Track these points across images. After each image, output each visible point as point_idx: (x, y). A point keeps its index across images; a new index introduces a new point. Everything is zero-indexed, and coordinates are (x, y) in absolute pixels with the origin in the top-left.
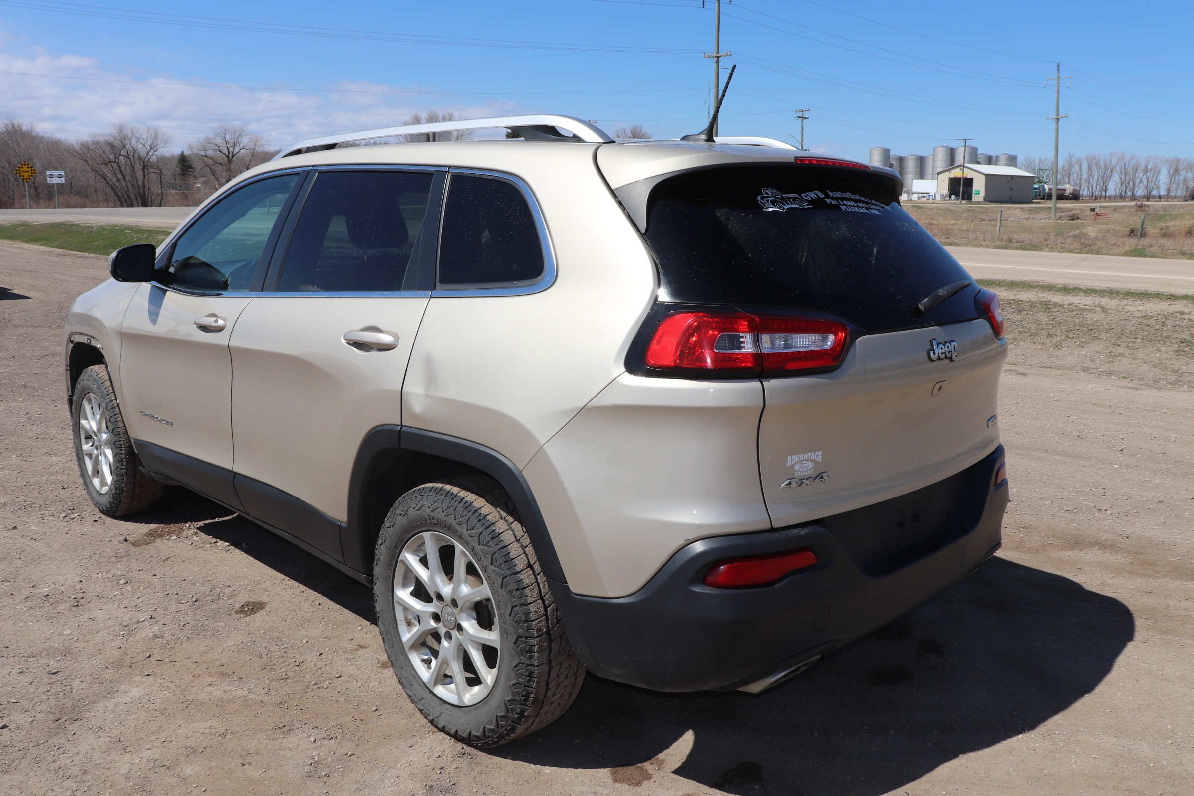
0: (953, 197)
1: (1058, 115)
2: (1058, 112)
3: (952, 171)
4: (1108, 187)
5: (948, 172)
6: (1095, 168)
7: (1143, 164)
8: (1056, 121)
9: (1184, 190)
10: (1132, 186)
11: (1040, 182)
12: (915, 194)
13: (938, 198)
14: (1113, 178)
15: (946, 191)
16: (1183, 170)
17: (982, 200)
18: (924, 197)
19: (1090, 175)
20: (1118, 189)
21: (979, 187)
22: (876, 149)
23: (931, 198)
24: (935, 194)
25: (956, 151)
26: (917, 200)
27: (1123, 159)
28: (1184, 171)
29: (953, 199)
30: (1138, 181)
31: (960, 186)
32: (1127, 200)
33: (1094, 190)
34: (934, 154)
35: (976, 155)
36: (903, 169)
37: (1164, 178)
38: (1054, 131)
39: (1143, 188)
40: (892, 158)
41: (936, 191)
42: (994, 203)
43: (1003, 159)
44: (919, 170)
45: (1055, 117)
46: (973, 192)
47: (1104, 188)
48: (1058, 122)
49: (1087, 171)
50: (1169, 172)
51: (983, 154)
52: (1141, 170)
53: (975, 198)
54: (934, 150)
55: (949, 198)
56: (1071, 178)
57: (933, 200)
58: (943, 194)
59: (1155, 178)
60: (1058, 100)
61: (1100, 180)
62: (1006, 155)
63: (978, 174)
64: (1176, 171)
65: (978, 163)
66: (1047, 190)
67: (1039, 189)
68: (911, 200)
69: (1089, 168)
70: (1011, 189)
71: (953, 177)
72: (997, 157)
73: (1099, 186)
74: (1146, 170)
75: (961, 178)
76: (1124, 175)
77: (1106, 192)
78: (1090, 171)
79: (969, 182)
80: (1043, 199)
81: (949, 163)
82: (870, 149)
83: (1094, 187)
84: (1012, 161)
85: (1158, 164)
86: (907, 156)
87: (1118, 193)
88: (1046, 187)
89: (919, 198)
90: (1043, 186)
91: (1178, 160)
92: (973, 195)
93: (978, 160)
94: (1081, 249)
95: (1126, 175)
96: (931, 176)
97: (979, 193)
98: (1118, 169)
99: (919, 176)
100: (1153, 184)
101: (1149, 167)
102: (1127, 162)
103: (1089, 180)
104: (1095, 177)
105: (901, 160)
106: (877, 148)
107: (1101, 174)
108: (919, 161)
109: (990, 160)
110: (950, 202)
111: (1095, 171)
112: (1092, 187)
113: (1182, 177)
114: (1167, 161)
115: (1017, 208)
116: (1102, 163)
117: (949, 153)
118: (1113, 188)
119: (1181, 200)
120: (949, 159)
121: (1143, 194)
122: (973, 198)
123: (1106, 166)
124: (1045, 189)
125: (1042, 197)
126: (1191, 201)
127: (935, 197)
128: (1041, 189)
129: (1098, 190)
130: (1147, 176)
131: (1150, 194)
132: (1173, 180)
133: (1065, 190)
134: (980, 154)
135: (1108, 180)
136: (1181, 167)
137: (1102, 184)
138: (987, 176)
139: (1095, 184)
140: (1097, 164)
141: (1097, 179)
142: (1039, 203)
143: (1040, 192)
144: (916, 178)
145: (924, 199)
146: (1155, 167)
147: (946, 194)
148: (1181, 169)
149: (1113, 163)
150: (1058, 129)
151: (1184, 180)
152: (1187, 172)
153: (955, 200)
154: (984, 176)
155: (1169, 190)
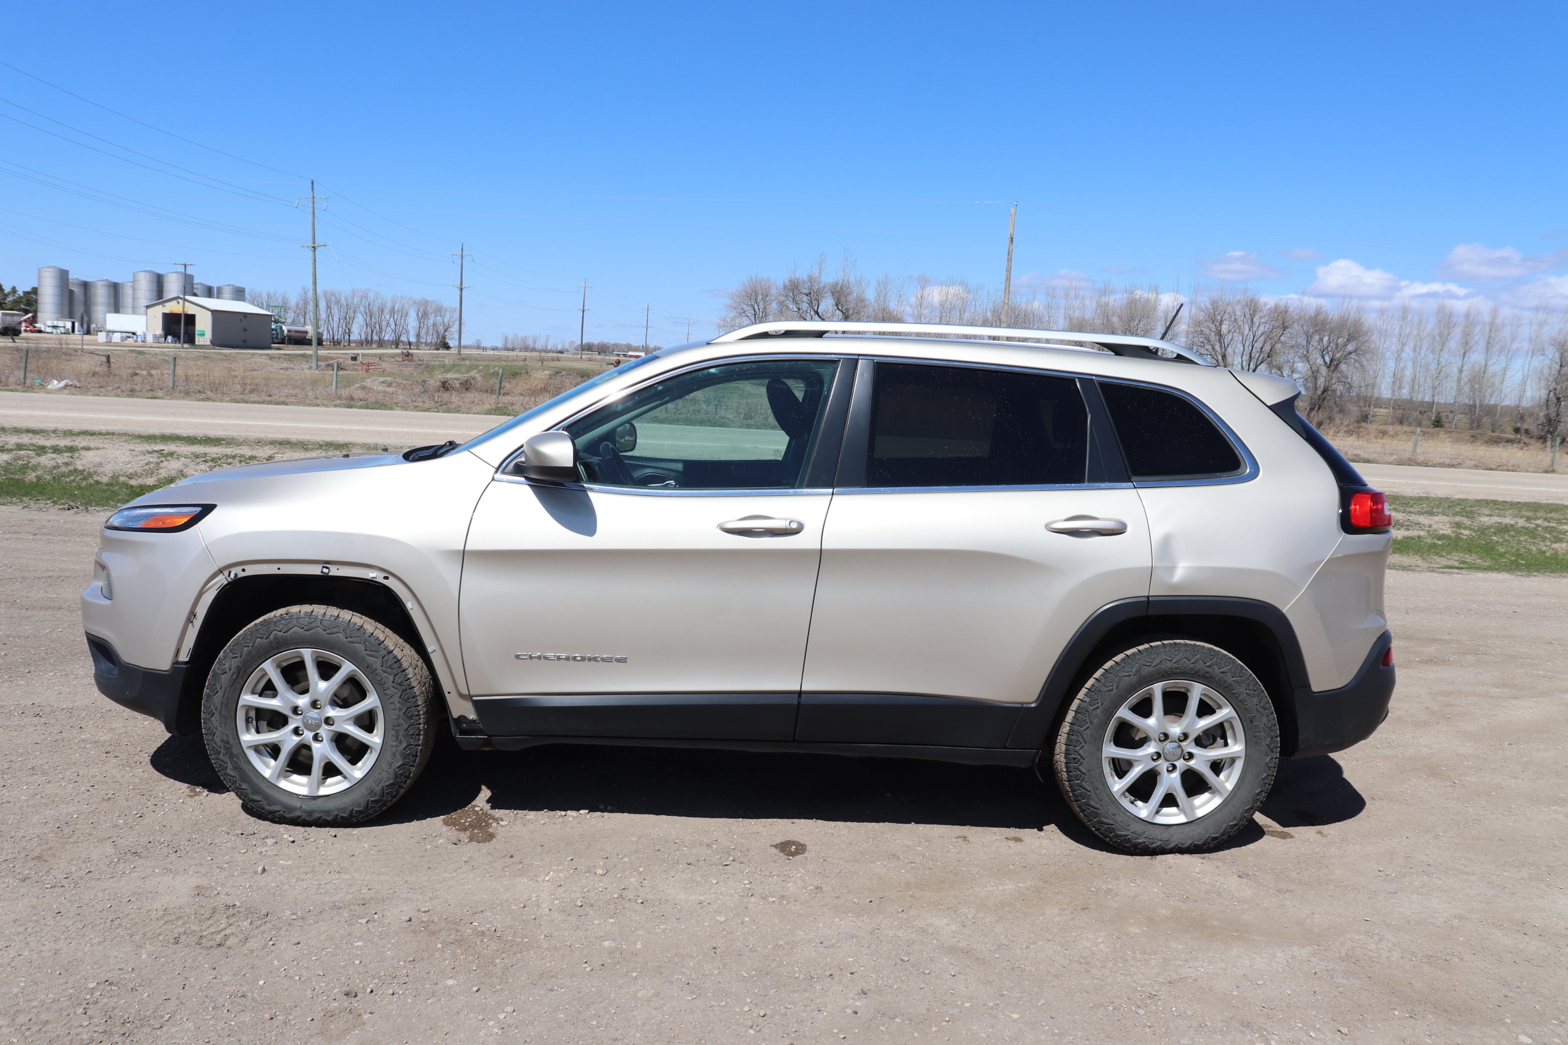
0: (170, 338)
1: (314, 243)
2: (314, 239)
3: (166, 304)
4: (352, 330)
5: (161, 306)
6: (336, 307)
7: (389, 305)
8: (313, 249)
9: (435, 336)
10: (378, 330)
11: (276, 322)
12: (116, 334)
13: (150, 339)
14: (356, 320)
15: (159, 331)
16: (431, 313)
17: (209, 343)
18: (129, 337)
19: (330, 314)
20: (363, 333)
21: (204, 326)
22: (48, 270)
23: (139, 339)
24: (145, 335)
25: (165, 279)
26: (119, 341)
27: (366, 297)
28: (433, 315)
29: (170, 341)
30: (384, 323)
31: (180, 324)
32: (374, 346)
33: (336, 333)
34: (134, 281)
35: (192, 284)
36: (90, 298)
37: (412, 323)
38: (311, 261)
39: (390, 333)
40: (73, 284)
41: (145, 330)
42: (229, 347)
43: (227, 292)
44: (112, 301)
45: (311, 245)
46: (197, 333)
47: (347, 331)
48: (314, 251)
49: (325, 310)
50: (418, 315)
51: (201, 284)
52: (387, 311)
53: (199, 340)
54: (134, 275)
55: (163, 339)
56: (307, 317)
57: (143, 342)
58: (156, 335)
59: (402, 321)
60: (314, 224)
61: (342, 321)
62: (231, 287)
63: (203, 310)
64: (425, 314)
65: (195, 295)
66: (286, 332)
67: (276, 331)
68: (111, 342)
69: (328, 307)
70: (245, 330)
71: (168, 312)
72: (219, 289)
73: (340, 329)
74: (393, 311)
75: (180, 315)
76: (368, 316)
77: (349, 336)
78: (329, 310)
79: (191, 319)
80: (282, 342)
81: (155, 293)
82: (39, 270)
83: (335, 329)
84: (239, 294)
85: (406, 305)
86: (94, 282)
87: (363, 337)
88: (285, 328)
89: (123, 339)
90: (281, 328)
91: (427, 302)
92: (196, 336)
93: (195, 291)
94: (437, 408)
95: (371, 317)
96: (131, 309)
97: (204, 335)
98: (362, 308)
99: (112, 309)
100: (401, 328)
101: (396, 308)
102: (372, 301)
103: (329, 320)
104: (336, 318)
105: (86, 286)
106: (49, 268)
107: (342, 314)
108: (112, 289)
109: (209, 292)
110: (165, 345)
111: (335, 310)
112: (333, 330)
113: (431, 322)
114: (415, 303)
115: (262, 355)
116: (343, 300)
117: (155, 280)
118: (358, 331)
119: (432, 348)
120: (155, 287)
121: (391, 339)
122: (197, 340)
123: (347, 305)
124: (283, 331)
125: (280, 340)
126: (443, 350)
127: (145, 338)
128: (279, 331)
129: (340, 333)
130: (394, 319)
131: (399, 339)
132: (422, 324)
133: (307, 332)
134: (197, 284)
135: (351, 322)
136: (430, 310)
137: (344, 327)
138: (214, 312)
139: (335, 326)
140: (338, 302)
141: (338, 320)
142: (279, 349)
143: (277, 334)
144: (109, 312)
145: (130, 340)
146: (402, 308)
147: (160, 335)
148: (430, 312)
149: (355, 302)
150: (315, 260)
151: (434, 325)
152: (436, 316)
153: (172, 342)
154: (210, 313)
155: (418, 336)
